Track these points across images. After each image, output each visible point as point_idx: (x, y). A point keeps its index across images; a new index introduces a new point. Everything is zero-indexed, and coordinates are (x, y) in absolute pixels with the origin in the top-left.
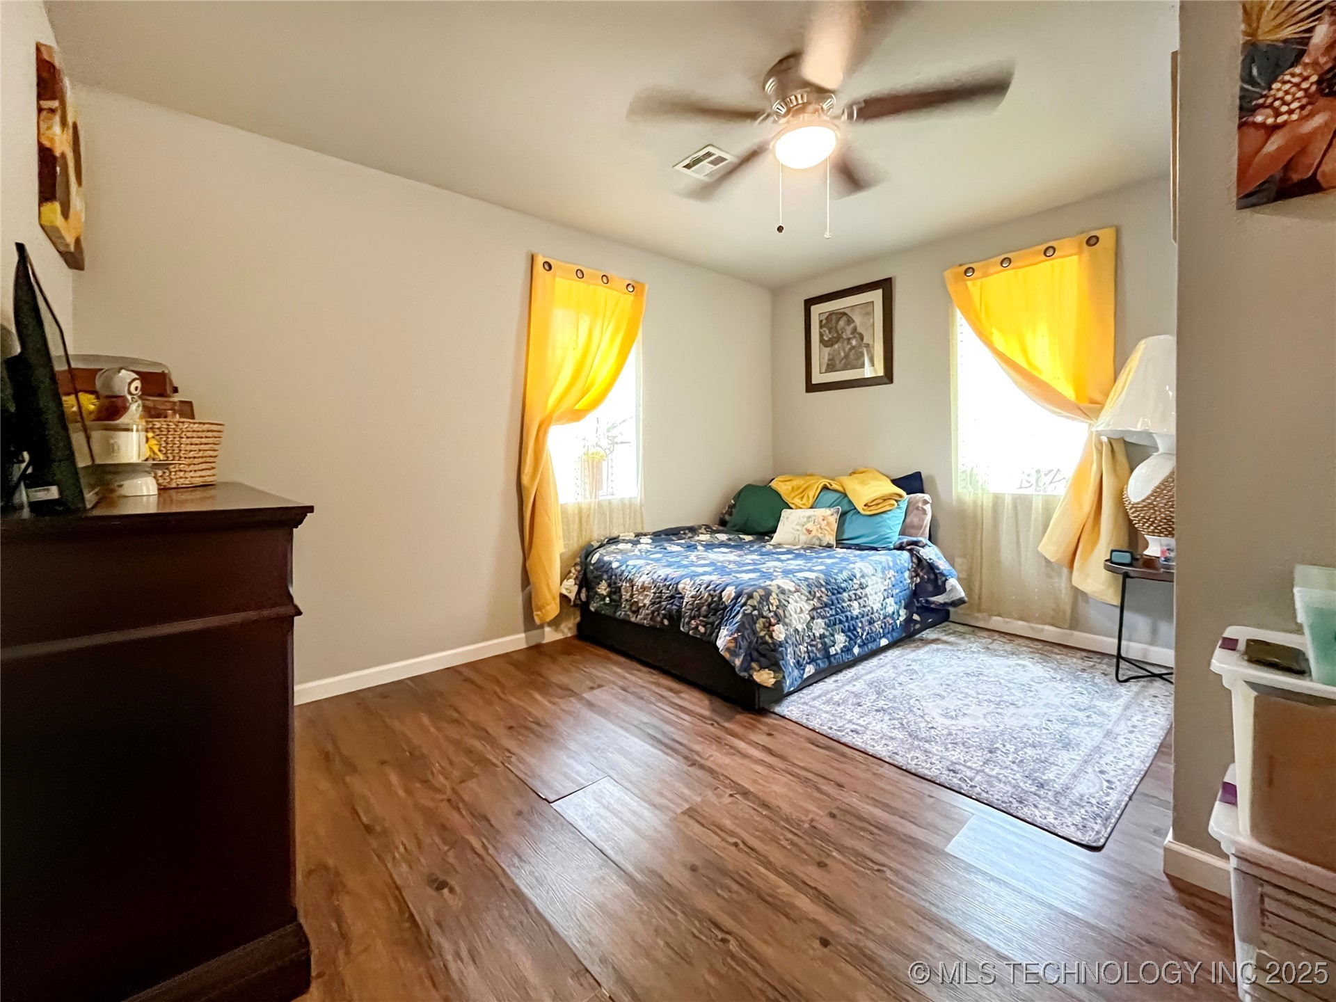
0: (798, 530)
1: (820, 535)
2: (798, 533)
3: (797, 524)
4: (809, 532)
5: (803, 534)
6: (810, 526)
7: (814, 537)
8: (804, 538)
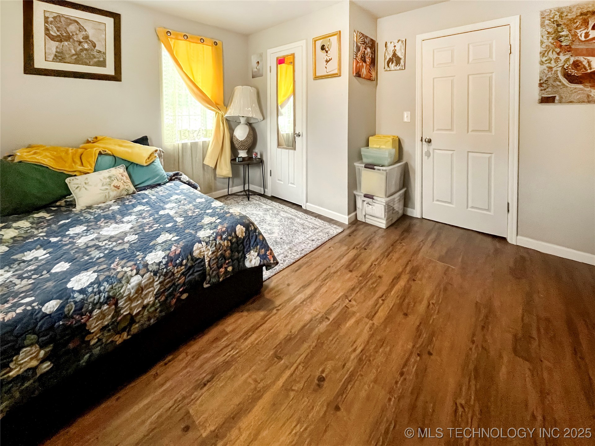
0: (107, 189)
1: (126, 187)
2: (107, 191)
3: (103, 185)
4: (117, 187)
5: (113, 191)
6: (115, 183)
7: (123, 190)
8: (114, 193)
